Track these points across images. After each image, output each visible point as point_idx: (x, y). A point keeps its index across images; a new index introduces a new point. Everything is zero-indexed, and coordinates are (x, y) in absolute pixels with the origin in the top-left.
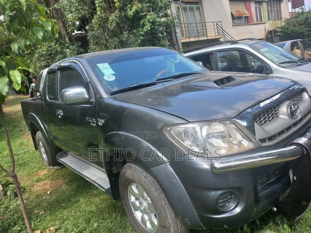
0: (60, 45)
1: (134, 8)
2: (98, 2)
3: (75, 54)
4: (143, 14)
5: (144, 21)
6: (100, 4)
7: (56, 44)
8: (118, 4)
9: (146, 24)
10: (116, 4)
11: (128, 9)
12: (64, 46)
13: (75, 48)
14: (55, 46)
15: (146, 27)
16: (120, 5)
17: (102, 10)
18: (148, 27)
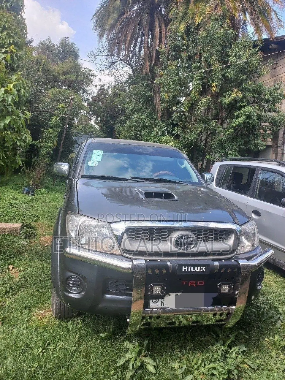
0: (150, 119)
1: (233, 96)
2: (195, 84)
3: (161, 131)
4: (242, 105)
5: (240, 112)
6: (196, 86)
7: (147, 117)
8: (215, 88)
9: (241, 116)
10: (213, 89)
11: (227, 96)
12: (155, 121)
13: (164, 126)
14: (146, 119)
15: (239, 119)
16: (217, 91)
17: (196, 92)
18: (241, 120)
